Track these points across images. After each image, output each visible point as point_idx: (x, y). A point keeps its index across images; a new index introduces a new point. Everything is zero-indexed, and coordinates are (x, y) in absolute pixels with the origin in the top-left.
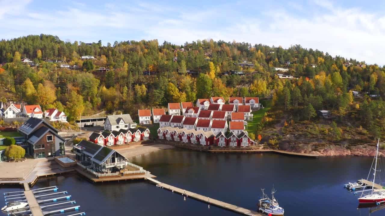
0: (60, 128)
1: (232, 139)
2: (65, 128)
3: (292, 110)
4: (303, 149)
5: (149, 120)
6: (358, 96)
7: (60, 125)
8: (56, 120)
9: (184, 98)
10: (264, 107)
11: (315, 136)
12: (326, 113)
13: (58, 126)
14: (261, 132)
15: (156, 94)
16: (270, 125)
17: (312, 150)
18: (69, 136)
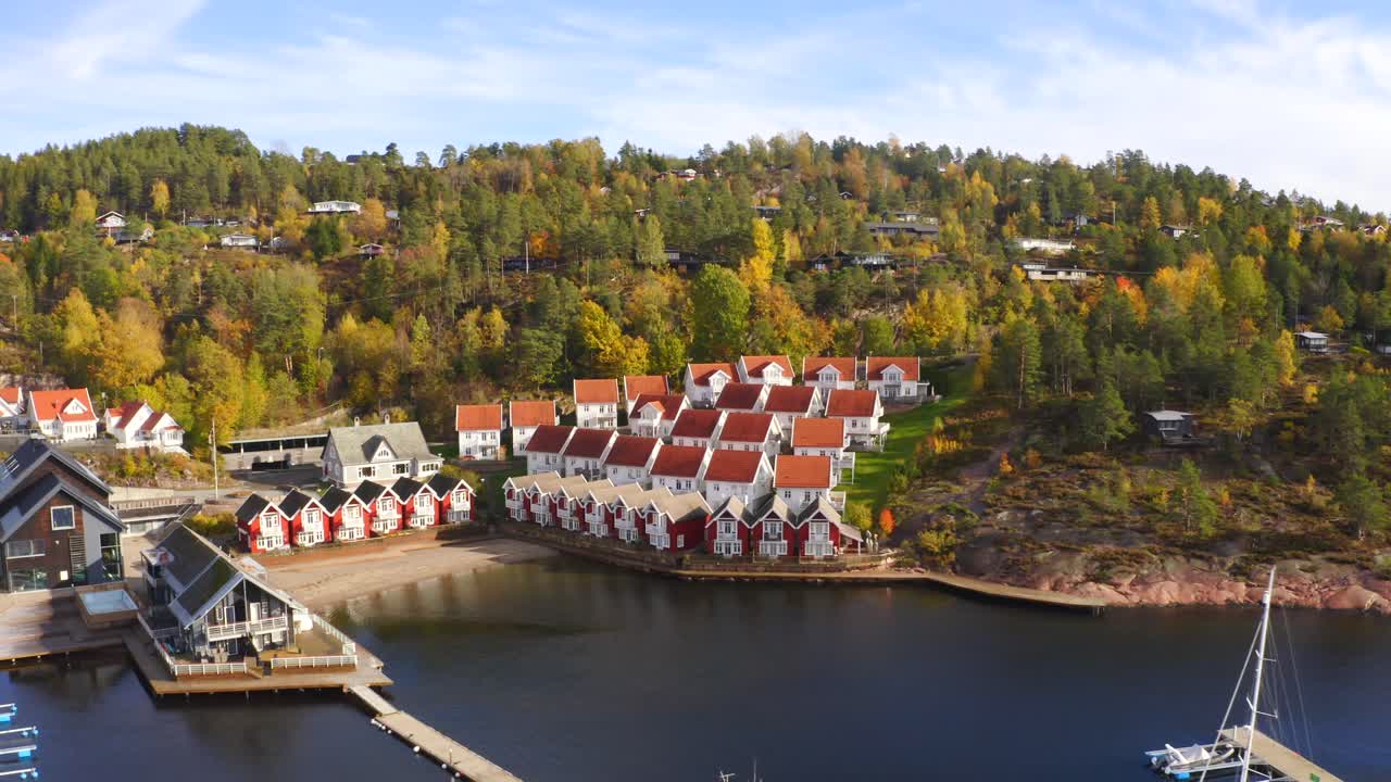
0: (154, 475)
1: (767, 529)
2: (169, 475)
3: (1045, 407)
4: (1050, 574)
5: (493, 444)
6: (1324, 350)
7: (155, 465)
8: (142, 444)
9: (639, 358)
10: (938, 396)
11: (1111, 519)
12: (1174, 422)
13: (145, 465)
14: (901, 500)
15: (531, 346)
16: (946, 468)
17: (1084, 578)
18: (173, 504)
